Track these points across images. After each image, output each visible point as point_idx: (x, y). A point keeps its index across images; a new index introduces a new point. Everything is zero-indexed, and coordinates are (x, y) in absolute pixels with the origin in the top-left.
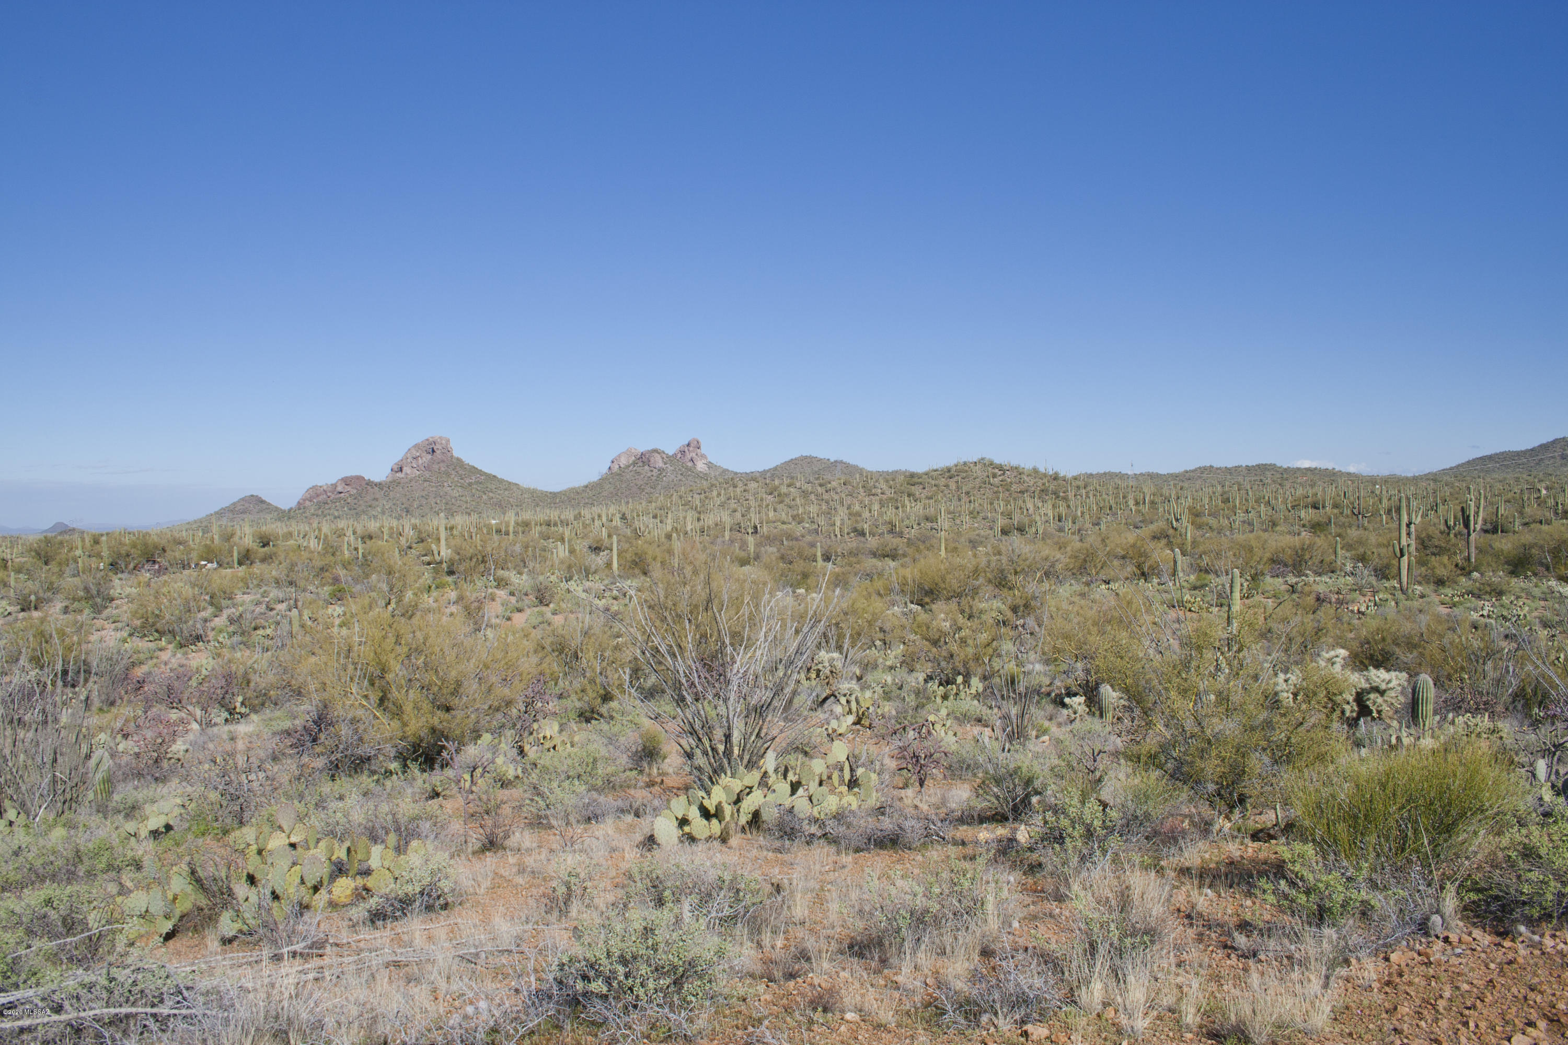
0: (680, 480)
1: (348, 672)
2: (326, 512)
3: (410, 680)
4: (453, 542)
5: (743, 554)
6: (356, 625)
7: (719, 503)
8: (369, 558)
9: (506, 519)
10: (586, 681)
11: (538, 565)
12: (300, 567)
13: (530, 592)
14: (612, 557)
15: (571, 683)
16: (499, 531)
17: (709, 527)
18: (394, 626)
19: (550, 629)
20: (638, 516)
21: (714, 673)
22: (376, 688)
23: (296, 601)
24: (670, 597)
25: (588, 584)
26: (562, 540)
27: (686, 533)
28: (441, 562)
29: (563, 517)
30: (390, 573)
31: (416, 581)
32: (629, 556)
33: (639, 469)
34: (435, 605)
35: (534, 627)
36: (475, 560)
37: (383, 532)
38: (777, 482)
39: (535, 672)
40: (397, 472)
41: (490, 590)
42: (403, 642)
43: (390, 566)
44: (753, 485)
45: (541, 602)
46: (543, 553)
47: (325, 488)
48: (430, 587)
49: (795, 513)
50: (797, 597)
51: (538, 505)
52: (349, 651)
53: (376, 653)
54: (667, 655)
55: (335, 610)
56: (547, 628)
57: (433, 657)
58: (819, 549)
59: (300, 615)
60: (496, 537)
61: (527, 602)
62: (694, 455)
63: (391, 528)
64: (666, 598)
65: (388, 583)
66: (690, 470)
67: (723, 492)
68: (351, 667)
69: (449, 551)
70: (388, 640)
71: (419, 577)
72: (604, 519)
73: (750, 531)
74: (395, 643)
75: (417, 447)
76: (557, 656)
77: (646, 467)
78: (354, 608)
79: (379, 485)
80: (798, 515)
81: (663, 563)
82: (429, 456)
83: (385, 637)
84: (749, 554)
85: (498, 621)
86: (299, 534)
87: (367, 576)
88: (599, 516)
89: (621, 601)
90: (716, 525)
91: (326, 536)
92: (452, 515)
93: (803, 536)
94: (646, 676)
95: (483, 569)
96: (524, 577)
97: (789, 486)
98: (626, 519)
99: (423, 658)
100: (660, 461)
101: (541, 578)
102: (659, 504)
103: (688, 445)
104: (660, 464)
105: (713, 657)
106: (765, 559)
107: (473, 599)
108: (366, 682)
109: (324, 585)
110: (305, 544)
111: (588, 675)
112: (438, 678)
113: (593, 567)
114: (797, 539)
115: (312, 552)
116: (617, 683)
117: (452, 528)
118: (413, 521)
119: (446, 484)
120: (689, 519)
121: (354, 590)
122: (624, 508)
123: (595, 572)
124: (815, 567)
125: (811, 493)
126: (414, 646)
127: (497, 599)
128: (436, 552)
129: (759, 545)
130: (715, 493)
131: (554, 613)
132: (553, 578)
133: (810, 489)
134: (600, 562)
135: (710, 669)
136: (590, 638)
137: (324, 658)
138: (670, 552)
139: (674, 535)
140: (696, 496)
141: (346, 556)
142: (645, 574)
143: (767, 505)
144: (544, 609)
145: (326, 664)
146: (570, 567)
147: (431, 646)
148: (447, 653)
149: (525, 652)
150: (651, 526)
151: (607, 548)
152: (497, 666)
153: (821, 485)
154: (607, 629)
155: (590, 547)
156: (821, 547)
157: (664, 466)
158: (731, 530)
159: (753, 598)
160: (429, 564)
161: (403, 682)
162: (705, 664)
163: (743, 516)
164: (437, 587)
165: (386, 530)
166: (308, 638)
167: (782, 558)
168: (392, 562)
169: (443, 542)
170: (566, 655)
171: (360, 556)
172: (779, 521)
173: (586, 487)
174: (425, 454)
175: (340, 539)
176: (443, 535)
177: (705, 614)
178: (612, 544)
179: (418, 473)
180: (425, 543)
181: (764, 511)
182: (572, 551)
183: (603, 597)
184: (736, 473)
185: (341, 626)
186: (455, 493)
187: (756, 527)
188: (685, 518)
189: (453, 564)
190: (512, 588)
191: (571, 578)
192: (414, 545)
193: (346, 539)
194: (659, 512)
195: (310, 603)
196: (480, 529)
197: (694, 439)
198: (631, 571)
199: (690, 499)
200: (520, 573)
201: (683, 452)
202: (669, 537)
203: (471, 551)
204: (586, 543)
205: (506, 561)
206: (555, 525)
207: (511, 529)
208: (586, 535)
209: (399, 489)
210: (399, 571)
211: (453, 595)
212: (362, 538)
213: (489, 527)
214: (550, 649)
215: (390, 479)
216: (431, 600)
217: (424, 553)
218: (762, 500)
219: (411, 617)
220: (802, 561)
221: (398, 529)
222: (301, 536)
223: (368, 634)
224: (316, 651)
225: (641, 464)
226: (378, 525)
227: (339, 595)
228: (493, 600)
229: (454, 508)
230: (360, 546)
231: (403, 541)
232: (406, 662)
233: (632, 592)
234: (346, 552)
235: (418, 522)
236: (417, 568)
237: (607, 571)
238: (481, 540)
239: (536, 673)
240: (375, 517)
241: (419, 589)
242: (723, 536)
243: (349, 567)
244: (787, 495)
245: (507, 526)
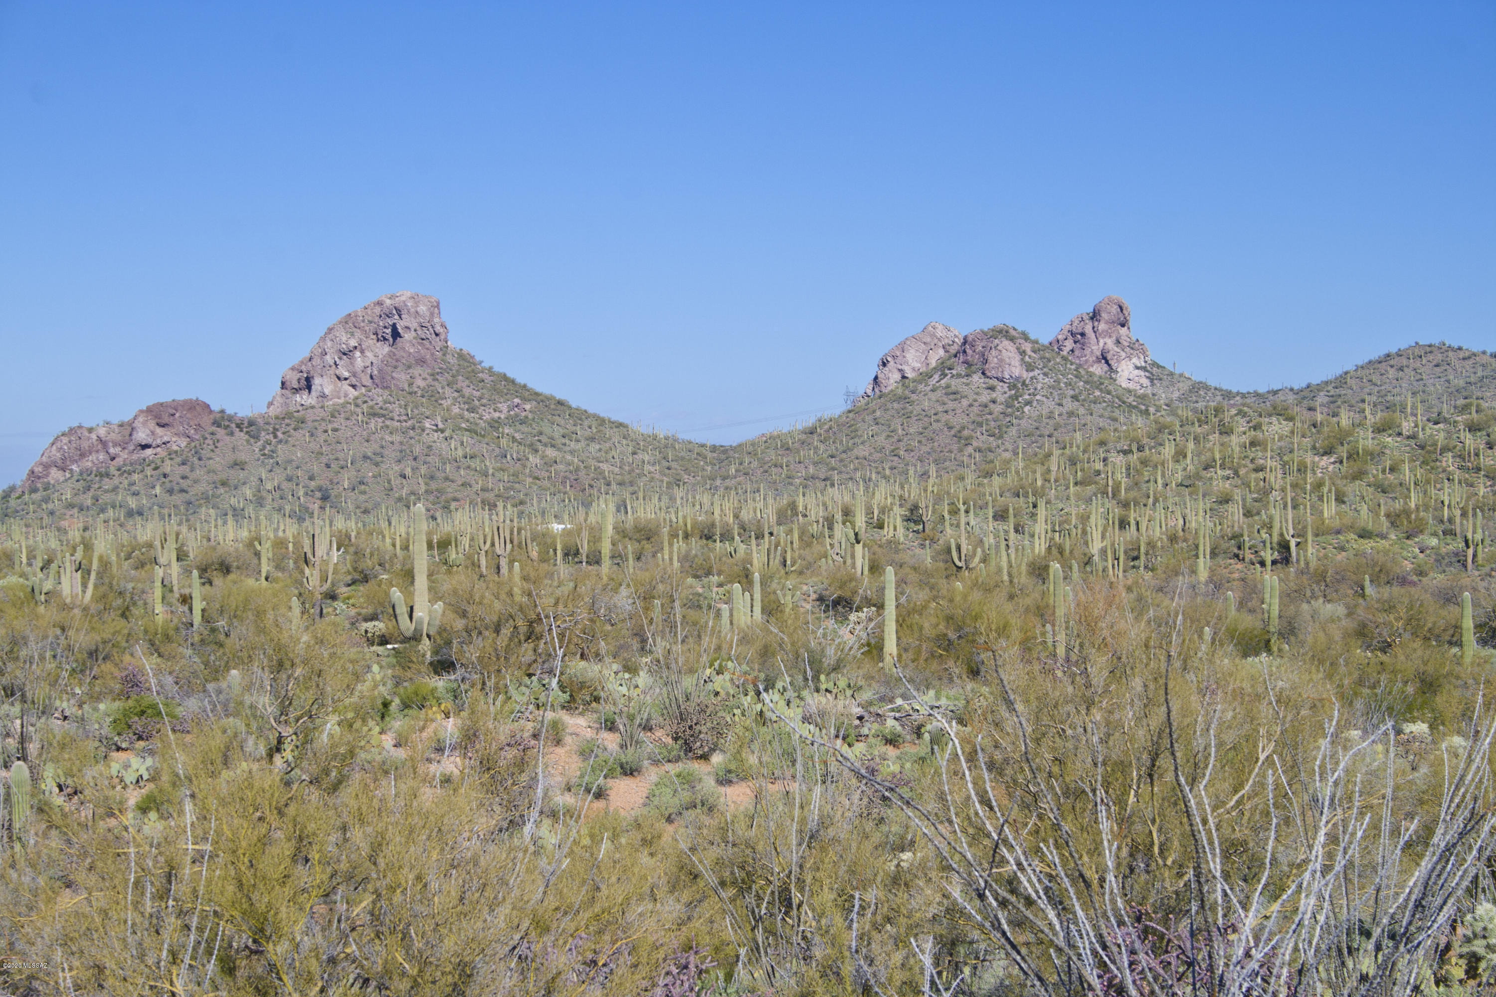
0: (1071, 414)
1: (165, 935)
2: (106, 498)
3: (332, 961)
4: (446, 585)
5: (1248, 622)
6: (188, 806)
7: (1179, 477)
8: (222, 623)
9: (592, 519)
10: (812, 972)
11: (678, 648)
12: (32, 648)
13: (656, 719)
14: (881, 626)
15: (771, 974)
16: (571, 553)
17: (1151, 544)
18: (291, 810)
19: (714, 823)
20: (954, 512)
21: (1172, 957)
22: (241, 982)
23: (23, 739)
24: (1046, 742)
25: (814, 701)
26: (746, 578)
27: (1088, 562)
28: (416, 638)
29: (746, 515)
30: (281, 664)
31: (350, 689)
32: (929, 624)
33: (956, 384)
34: (401, 754)
35: (669, 820)
36: (506, 631)
37: (257, 554)
38: (1345, 419)
39: (674, 941)
40: (296, 391)
41: (550, 715)
42: (315, 856)
43: (279, 648)
44: (1276, 428)
45: (688, 748)
46: (693, 614)
47: (102, 432)
48: (386, 705)
49: (1398, 505)
50: (1406, 744)
51: (678, 482)
52: (169, 877)
53: (240, 885)
54: (1043, 903)
55: (127, 766)
56: (707, 820)
57: (398, 898)
58: (1469, 611)
59: (35, 778)
60: (563, 570)
61: (649, 747)
62: (1110, 343)
63: (280, 544)
64: (1038, 741)
65: (275, 693)
66: (1099, 385)
67: (1191, 445)
68: (172, 922)
69: (439, 606)
70: (275, 850)
71: (358, 677)
72: (860, 520)
73: (1268, 556)
74: (294, 859)
75: (349, 322)
76: (733, 900)
77: (977, 379)
78: (182, 762)
79: (250, 427)
80: (1407, 512)
81: (1026, 646)
82: (384, 349)
83: (264, 841)
84: (1266, 623)
85: (568, 799)
86: (31, 557)
87: (216, 673)
88: (847, 513)
89: (908, 748)
90: (1173, 539)
91: (105, 564)
92: (446, 508)
93: (1421, 573)
94: (981, 960)
95: (529, 656)
96: (643, 679)
97: (1379, 430)
98: (919, 521)
99: (367, 901)
100: (1016, 360)
101: (688, 682)
102: (1011, 480)
103: (1095, 316)
104: (1016, 369)
105: (1169, 910)
106: (1311, 634)
107: (503, 739)
108: (212, 967)
109: (96, 698)
110: (48, 586)
111: (818, 953)
112: (409, 957)
113: (831, 655)
114: (1403, 581)
115: (65, 607)
116: (899, 977)
117: (444, 545)
118: (340, 524)
119: (427, 424)
120: (1096, 522)
121: (180, 711)
122: (913, 492)
123: (836, 668)
124: (1458, 661)
125: (1445, 449)
126: (344, 866)
127: (568, 740)
128: (402, 610)
129: (1291, 596)
130: (1168, 450)
131: (724, 780)
132: (721, 683)
133: (1441, 438)
134: (850, 640)
135: (1161, 945)
136: (823, 849)
137: (100, 899)
138: (1043, 613)
139: (1055, 566)
140: (1118, 460)
141: (160, 619)
142: (974, 672)
143: (1319, 485)
144: (697, 767)
145: (104, 913)
146: (766, 653)
147: (390, 866)
148: (434, 886)
149: (646, 889)
150: (990, 540)
151: (869, 603)
152: (567, 924)
153: (1473, 428)
154: (869, 826)
155: (821, 599)
156: (1476, 604)
157: (1026, 375)
158: (1214, 554)
159: (1281, 744)
160: (384, 641)
161: (314, 966)
162: (1146, 931)
163: (1248, 514)
164: (406, 705)
165: (266, 550)
166: (55, 841)
167: (1362, 633)
168: (285, 637)
169: (421, 581)
170: (759, 898)
171: (197, 618)
172: (1351, 528)
173: (811, 432)
174: (371, 341)
175: (142, 573)
176: (421, 563)
177: (1145, 788)
178: (882, 590)
179: (353, 393)
180: (372, 585)
181: (1308, 501)
182: (772, 610)
183: (859, 737)
184: (1228, 395)
185: (143, 809)
186: (454, 449)
187: (1284, 546)
188: (1085, 519)
189: (449, 643)
190: (609, 708)
191: (770, 685)
192: (343, 590)
193: (159, 572)
194: (1012, 503)
195: (63, 746)
196: (522, 546)
197: (1110, 301)
198: (934, 665)
199: (1099, 466)
200: (631, 669)
201: (1079, 337)
202: (1039, 571)
203: (497, 605)
204: (810, 587)
205: (591, 635)
206: (726, 536)
207: (606, 548)
208: (809, 566)
209: (302, 436)
210: (305, 662)
211: (451, 728)
212: (203, 570)
213: (545, 541)
214: (713, 880)
215: (273, 411)
216: (388, 741)
217: (370, 610)
218: (1302, 469)
219: (335, 788)
220: (1418, 643)
221: (297, 544)
222: (39, 563)
223: (219, 833)
224: (80, 877)
225: (961, 369)
226: (244, 534)
227: (138, 724)
228: (558, 742)
229: (451, 489)
230: (197, 592)
231: (312, 578)
232: (322, 909)
233: (941, 722)
234: (159, 608)
235: (352, 526)
236: (352, 653)
237: (868, 666)
238: (525, 578)
239: (675, 944)
240: (238, 514)
241: (357, 710)
242: (1194, 572)
243: (165, 649)
244: (1374, 456)
245: (596, 539)
